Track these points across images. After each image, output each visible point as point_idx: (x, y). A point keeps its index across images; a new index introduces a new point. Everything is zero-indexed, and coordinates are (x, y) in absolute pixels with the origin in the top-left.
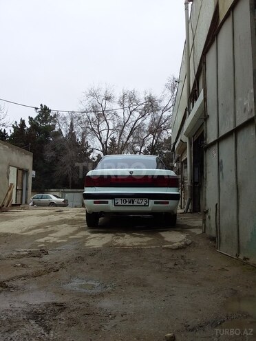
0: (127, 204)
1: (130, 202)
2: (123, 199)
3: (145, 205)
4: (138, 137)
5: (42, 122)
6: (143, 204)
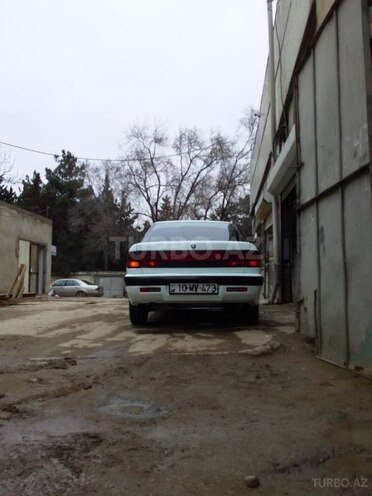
0: (188, 291)
1: (191, 289)
2: (182, 285)
3: (213, 293)
4: (203, 196)
5: (65, 175)
6: (210, 291)
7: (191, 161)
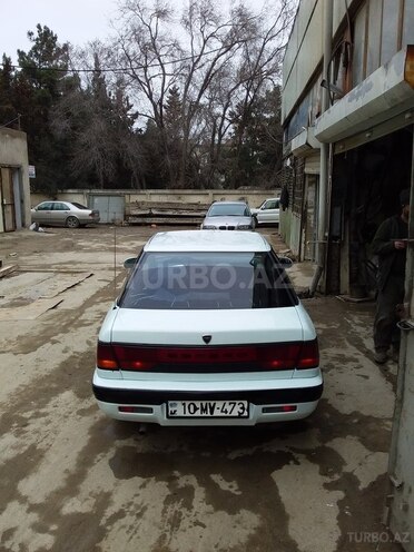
0: (198, 413)
1: (204, 410)
2: (187, 403)
3: (240, 416)
4: (219, 89)
5: (43, 59)
6: (235, 413)
7: (205, 42)
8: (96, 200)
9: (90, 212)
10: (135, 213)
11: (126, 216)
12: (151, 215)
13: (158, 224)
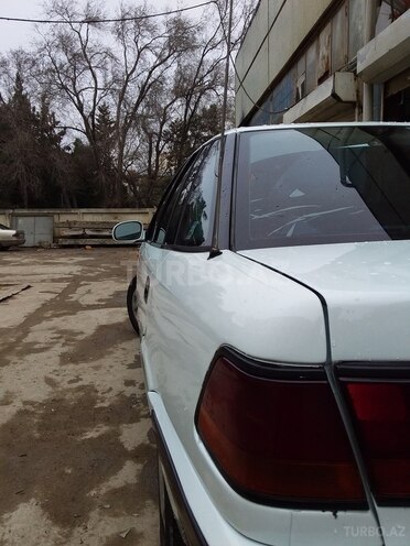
7: (139, 53)
8: (20, 221)
9: (14, 232)
10: (66, 233)
11: (55, 238)
12: (83, 236)
13: (93, 246)
